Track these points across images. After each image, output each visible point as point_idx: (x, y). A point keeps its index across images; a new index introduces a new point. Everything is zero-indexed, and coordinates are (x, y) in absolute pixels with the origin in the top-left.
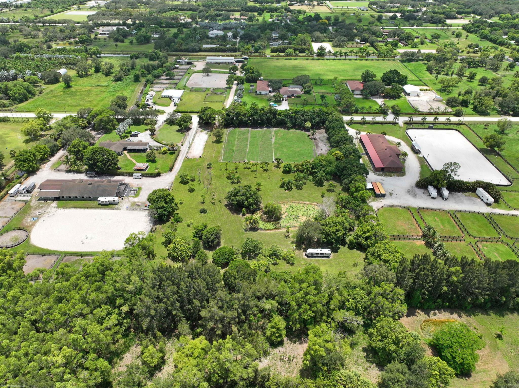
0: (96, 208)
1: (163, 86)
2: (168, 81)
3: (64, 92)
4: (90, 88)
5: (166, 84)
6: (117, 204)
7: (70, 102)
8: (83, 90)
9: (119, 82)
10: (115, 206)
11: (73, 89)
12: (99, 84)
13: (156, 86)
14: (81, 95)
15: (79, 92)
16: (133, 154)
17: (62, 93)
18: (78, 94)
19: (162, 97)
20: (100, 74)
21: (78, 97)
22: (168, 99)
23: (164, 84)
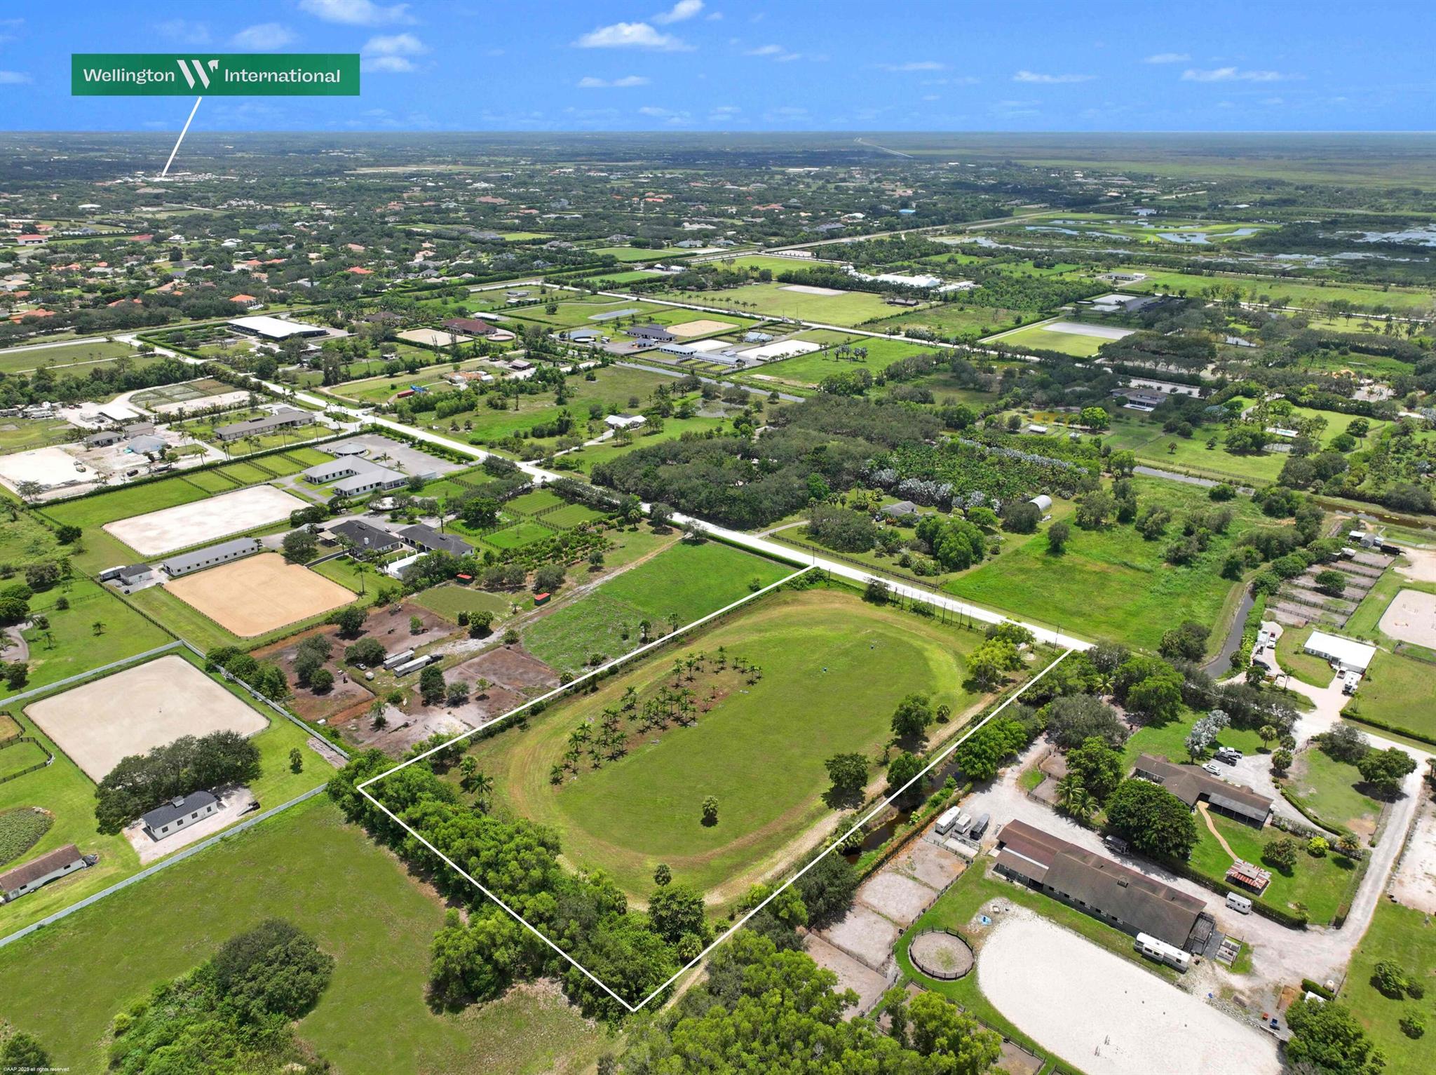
0: (1127, 957)
1: (1305, 610)
2: (1320, 599)
3: (1044, 562)
4: (1105, 565)
5: (1315, 605)
6: (1182, 971)
7: (1058, 596)
8: (1089, 567)
9: (1182, 569)
10: (1176, 974)
11: (1065, 560)
12: (1127, 558)
13: (1281, 604)
14: (1085, 581)
15: (1081, 571)
16: (1223, 820)
17: (1039, 565)
18: (1078, 577)
19: (1306, 652)
20: (1130, 529)
21: (1075, 587)
22: (1324, 663)
23: (1307, 603)
